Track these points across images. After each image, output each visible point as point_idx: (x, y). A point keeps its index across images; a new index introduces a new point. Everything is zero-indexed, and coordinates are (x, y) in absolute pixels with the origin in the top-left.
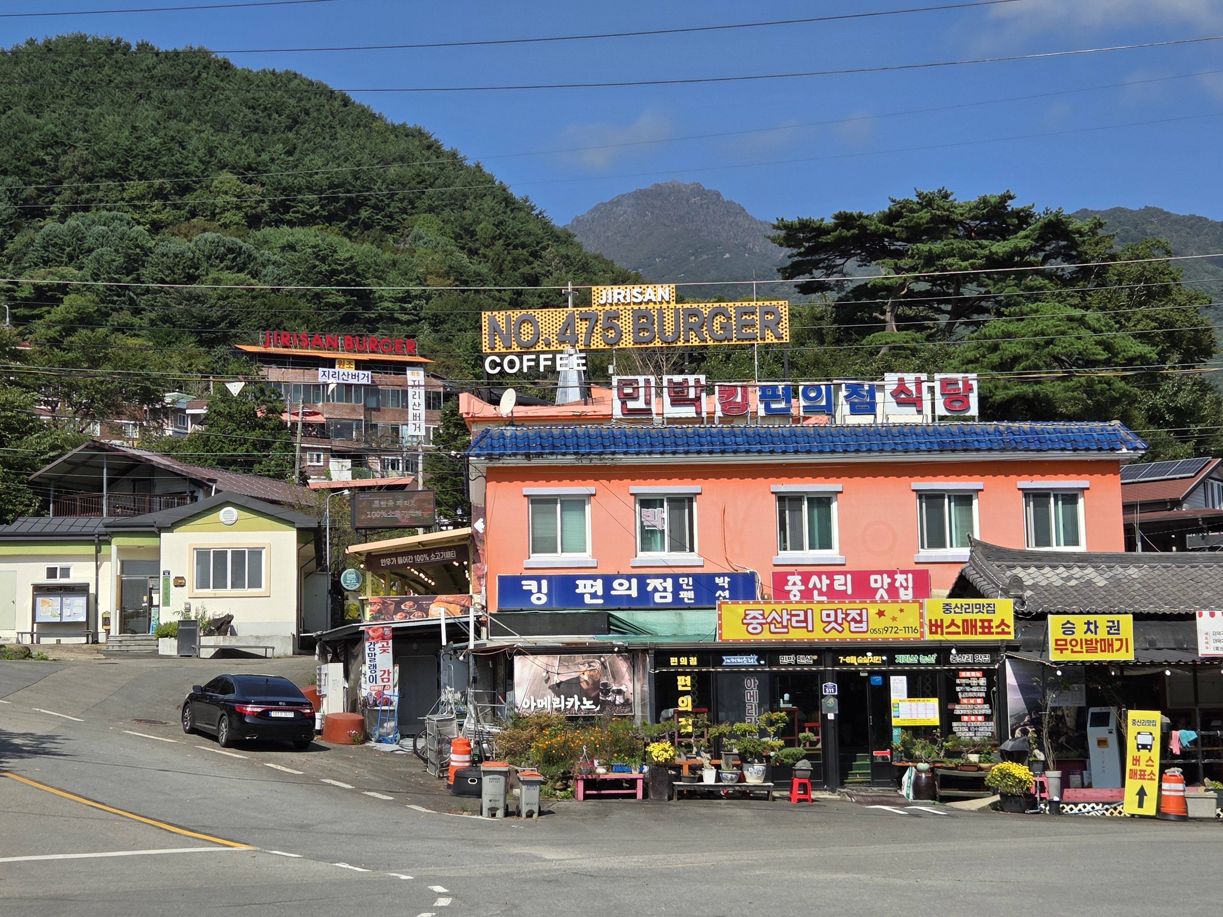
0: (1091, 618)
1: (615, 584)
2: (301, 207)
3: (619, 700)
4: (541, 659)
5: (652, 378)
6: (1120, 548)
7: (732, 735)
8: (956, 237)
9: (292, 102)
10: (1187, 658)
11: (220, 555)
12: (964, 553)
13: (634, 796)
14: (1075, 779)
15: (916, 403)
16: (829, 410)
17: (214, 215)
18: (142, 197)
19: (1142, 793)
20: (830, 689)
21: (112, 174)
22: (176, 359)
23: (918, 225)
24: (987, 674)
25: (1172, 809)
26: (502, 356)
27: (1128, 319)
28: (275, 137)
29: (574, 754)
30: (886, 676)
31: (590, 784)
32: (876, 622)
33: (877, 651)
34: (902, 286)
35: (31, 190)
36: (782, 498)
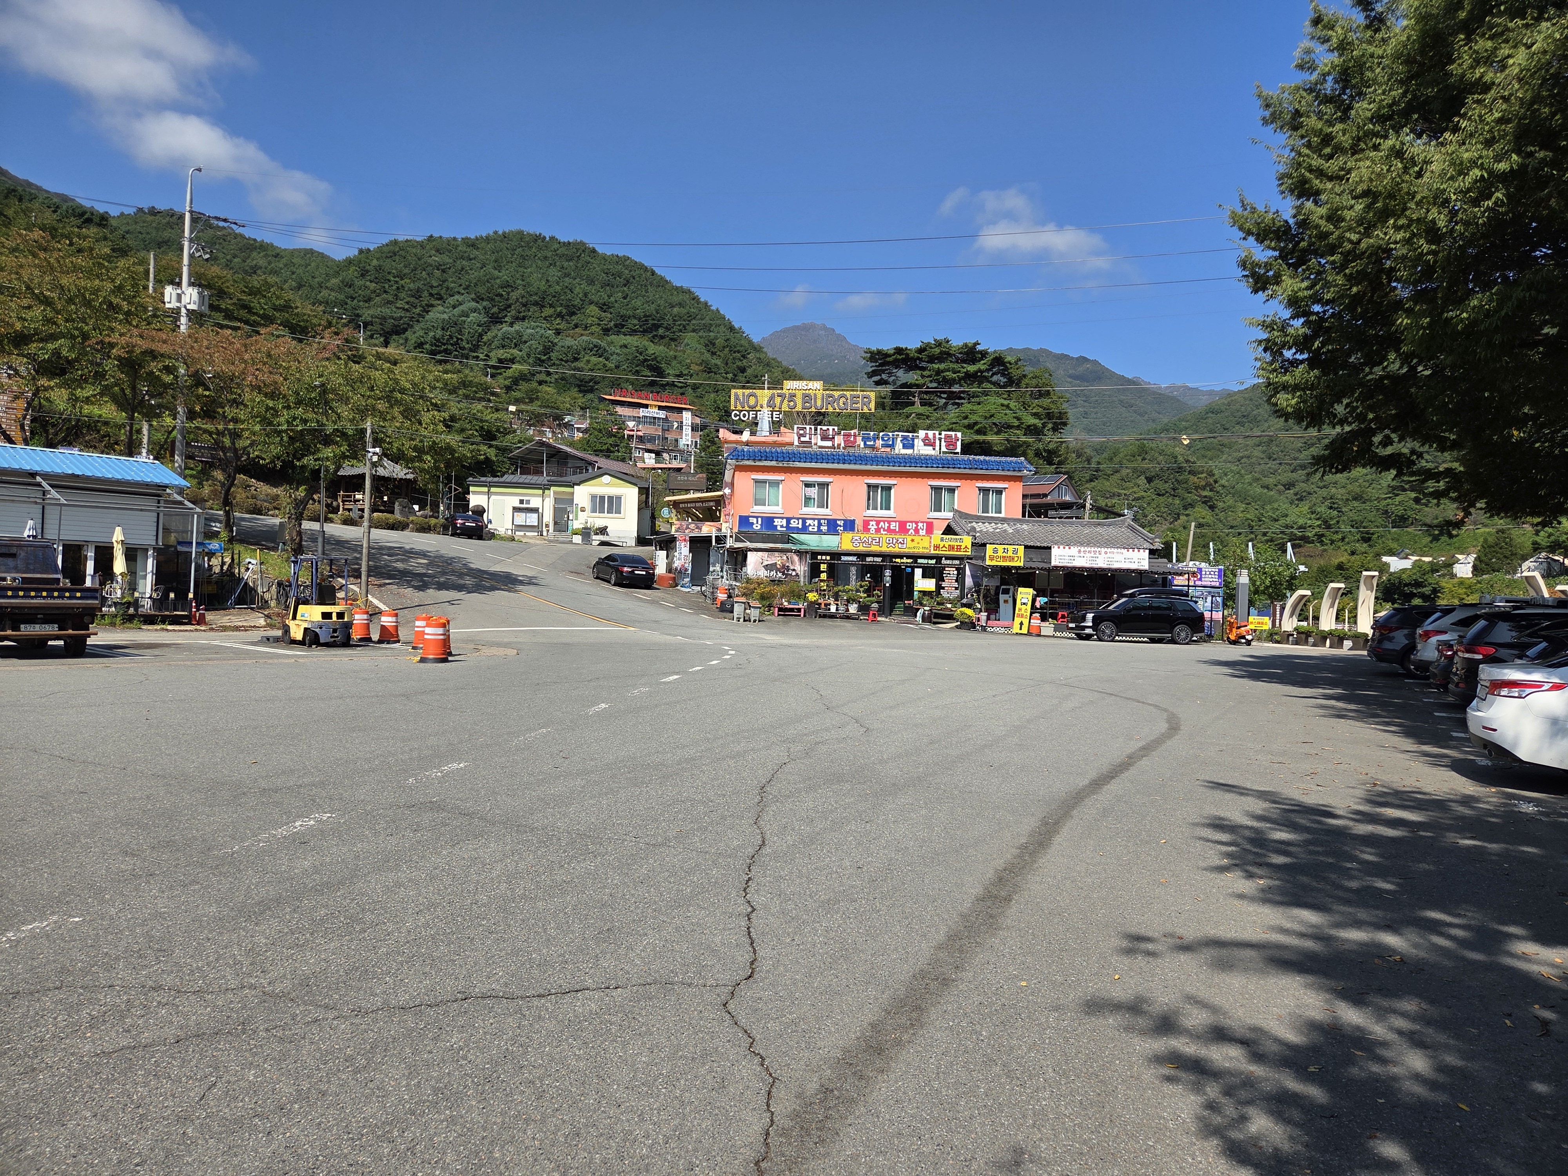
0: (1006, 547)
1: (792, 522)
2: (630, 326)
3: (794, 573)
4: (760, 554)
5: (813, 427)
6: (1020, 517)
7: (844, 591)
8: (951, 362)
9: (627, 272)
10: (1046, 566)
11: (602, 498)
12: (950, 515)
13: (800, 616)
14: (993, 617)
15: (933, 445)
16: (892, 446)
17: (586, 327)
18: (551, 316)
19: (1021, 624)
20: (888, 573)
21: (536, 304)
22: (568, 399)
23: (934, 355)
24: (957, 569)
25: (1034, 631)
26: (740, 411)
27: (1029, 406)
28: (618, 289)
29: (774, 596)
30: (913, 568)
31: (780, 610)
32: (910, 544)
33: (908, 557)
34: (924, 384)
35: (495, 310)
36: (869, 486)
